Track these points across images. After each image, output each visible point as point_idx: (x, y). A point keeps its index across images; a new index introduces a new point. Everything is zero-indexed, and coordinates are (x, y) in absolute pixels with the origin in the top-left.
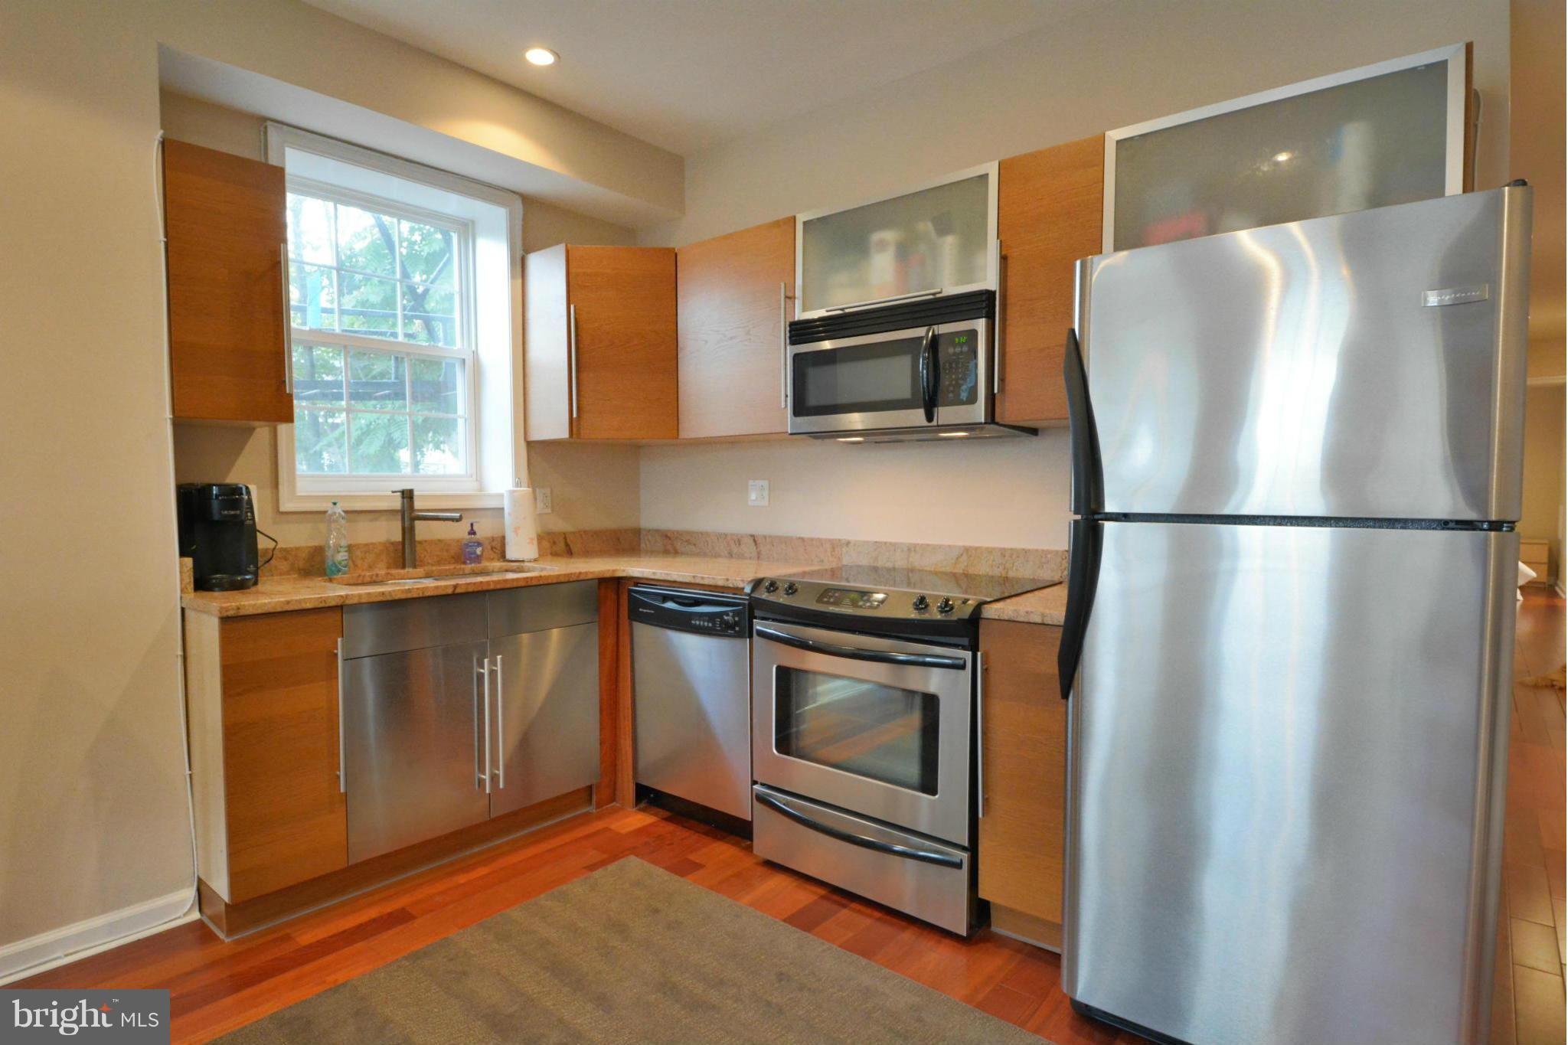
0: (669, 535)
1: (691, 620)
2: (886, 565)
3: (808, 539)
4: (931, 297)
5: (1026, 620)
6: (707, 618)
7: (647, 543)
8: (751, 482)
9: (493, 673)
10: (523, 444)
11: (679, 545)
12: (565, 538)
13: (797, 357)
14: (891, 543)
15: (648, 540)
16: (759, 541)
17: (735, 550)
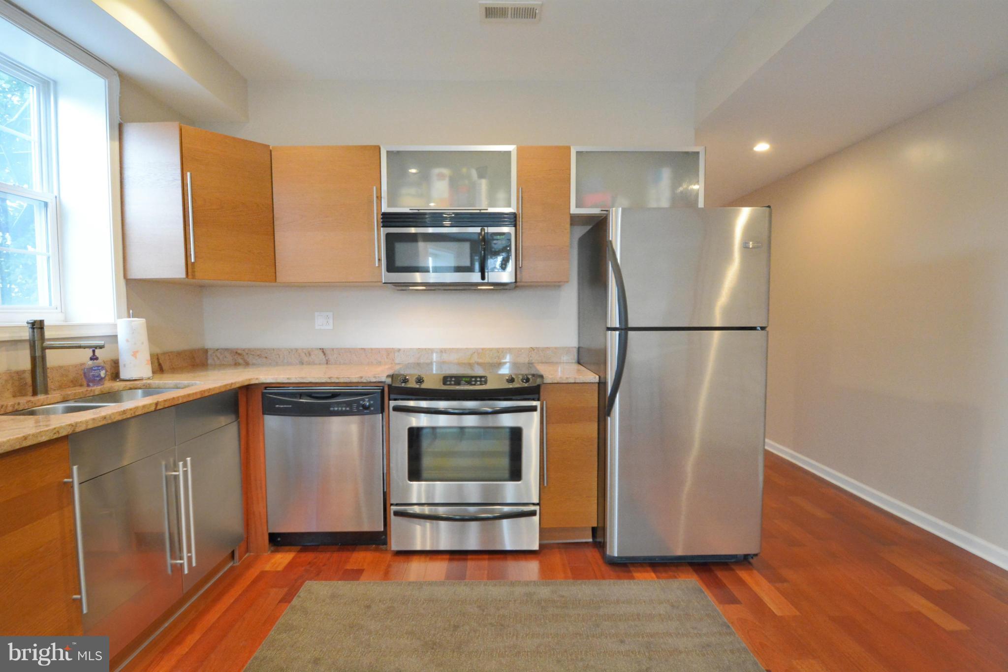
0: (239, 352)
1: (330, 407)
2: (426, 362)
3: (368, 349)
4: (478, 211)
5: (566, 382)
6: (345, 405)
7: (216, 359)
8: (316, 314)
9: (185, 473)
10: (122, 282)
11: (250, 359)
12: (158, 359)
13: (388, 236)
14: (429, 349)
15: (216, 356)
16: (327, 352)
17: (306, 359)
